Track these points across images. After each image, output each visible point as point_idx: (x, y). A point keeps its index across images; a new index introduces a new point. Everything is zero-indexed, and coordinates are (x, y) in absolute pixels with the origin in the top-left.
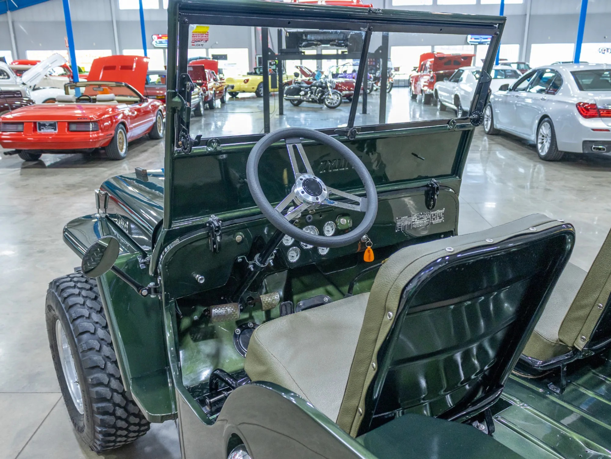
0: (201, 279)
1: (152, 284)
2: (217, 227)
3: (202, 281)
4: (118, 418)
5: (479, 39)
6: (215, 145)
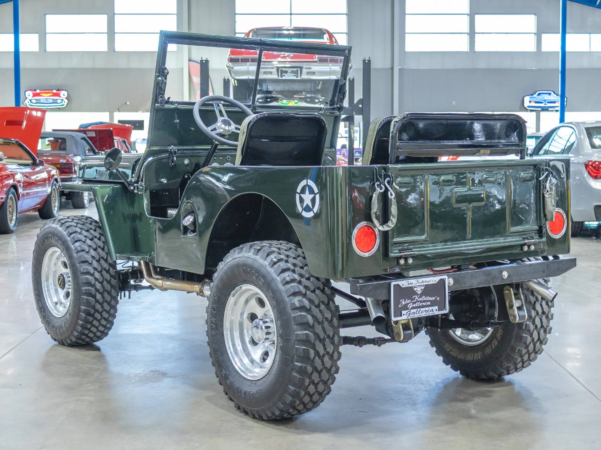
0: (165, 180)
1: (135, 185)
2: (175, 152)
3: (165, 182)
4: (97, 301)
5: (542, 103)
6: (176, 105)
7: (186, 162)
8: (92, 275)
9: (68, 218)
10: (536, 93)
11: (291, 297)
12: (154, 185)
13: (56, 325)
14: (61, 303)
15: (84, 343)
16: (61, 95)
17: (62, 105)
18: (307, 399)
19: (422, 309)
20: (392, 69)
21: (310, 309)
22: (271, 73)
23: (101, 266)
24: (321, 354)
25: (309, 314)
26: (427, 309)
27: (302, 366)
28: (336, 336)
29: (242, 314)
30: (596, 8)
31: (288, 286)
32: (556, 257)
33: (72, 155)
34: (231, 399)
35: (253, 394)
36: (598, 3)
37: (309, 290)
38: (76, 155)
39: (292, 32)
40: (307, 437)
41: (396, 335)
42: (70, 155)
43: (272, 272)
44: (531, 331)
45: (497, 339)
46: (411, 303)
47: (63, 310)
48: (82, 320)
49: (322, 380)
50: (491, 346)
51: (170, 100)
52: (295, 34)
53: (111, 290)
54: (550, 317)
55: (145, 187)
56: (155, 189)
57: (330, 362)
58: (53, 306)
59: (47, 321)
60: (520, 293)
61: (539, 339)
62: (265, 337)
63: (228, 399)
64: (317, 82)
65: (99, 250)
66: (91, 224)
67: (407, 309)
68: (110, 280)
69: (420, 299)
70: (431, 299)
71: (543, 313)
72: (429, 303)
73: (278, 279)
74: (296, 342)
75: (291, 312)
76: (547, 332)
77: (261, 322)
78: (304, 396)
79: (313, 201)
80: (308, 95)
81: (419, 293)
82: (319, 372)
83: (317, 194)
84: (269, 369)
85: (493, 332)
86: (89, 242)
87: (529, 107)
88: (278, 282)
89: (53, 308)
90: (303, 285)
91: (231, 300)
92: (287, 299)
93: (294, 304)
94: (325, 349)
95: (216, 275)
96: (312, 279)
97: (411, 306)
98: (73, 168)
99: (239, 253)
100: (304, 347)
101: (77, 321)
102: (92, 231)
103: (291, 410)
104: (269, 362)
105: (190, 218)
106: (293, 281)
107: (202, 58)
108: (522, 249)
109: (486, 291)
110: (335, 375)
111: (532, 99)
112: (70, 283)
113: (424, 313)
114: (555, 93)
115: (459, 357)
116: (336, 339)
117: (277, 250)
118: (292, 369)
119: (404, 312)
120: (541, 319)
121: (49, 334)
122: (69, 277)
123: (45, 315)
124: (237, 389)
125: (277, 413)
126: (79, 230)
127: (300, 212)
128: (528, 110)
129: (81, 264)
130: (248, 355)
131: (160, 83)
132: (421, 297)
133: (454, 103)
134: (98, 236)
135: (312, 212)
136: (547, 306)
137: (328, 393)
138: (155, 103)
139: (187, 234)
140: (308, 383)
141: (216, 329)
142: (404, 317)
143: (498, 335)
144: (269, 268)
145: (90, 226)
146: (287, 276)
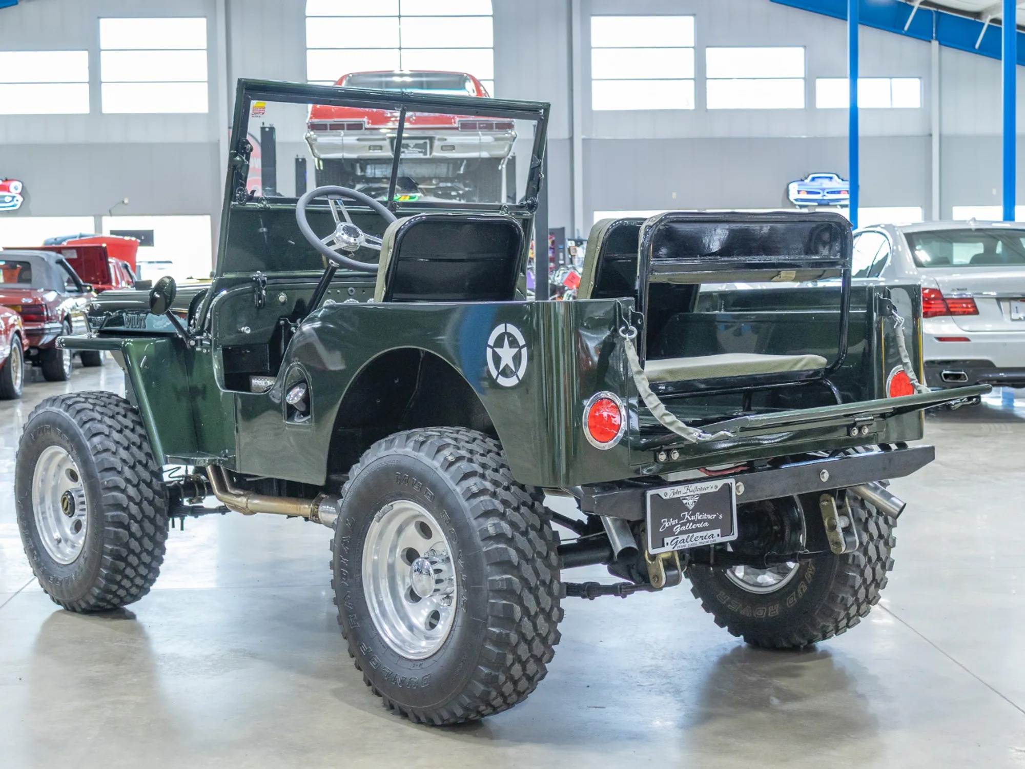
0: (247, 329)
1: (198, 337)
2: (264, 282)
3: (248, 332)
4: (132, 535)
5: (819, 193)
6: (264, 203)
7: (282, 297)
8: (123, 491)
9: (78, 395)
10: (808, 176)
11: (481, 520)
12: (230, 339)
13: (61, 578)
14: (66, 540)
15: (109, 607)
16: (12, 188)
17: (13, 206)
18: (508, 688)
19: (696, 535)
20: (571, 139)
21: (513, 538)
22: (381, 148)
23: (138, 476)
24: (533, 613)
25: (511, 547)
26: (703, 533)
27: (501, 633)
28: (556, 582)
29: (393, 549)
30: (904, 37)
31: (475, 501)
32: (902, 445)
33: (42, 290)
34: (377, 693)
35: (417, 683)
36: (906, 28)
37: (509, 506)
38: (50, 291)
39: (408, 79)
40: (513, 751)
41: (654, 578)
42: (39, 291)
43: (447, 478)
44: (862, 567)
45: (805, 580)
46: (678, 524)
47: (72, 552)
48: (105, 568)
49: (533, 656)
50: (797, 593)
51: (256, 195)
52: (413, 82)
53: (155, 516)
54: (891, 544)
55: (215, 341)
56: (231, 343)
57: (547, 625)
58: (54, 546)
59: (43, 571)
60: (846, 506)
61: (874, 579)
62: (434, 587)
63: (371, 693)
64: (459, 162)
65: (134, 449)
66: (117, 405)
67: (673, 534)
68: (154, 498)
69: (693, 518)
70: (709, 517)
71: (881, 536)
72: (706, 524)
73: (458, 489)
74: (491, 594)
75: (481, 544)
76: (887, 568)
77: (427, 563)
78: (505, 683)
79: (517, 359)
80: (442, 185)
81: (691, 507)
82: (529, 643)
83: (523, 347)
84: (444, 640)
85: (798, 571)
86: (116, 436)
87: (796, 200)
88: (457, 493)
89: (53, 549)
90: (500, 498)
91: (375, 527)
92: (474, 523)
93: (487, 530)
94: (538, 603)
95: (347, 486)
96: (513, 488)
97: (678, 530)
98: (45, 313)
99: (387, 449)
100: (504, 602)
101: (99, 569)
102: (120, 418)
103: (482, 708)
104: (443, 628)
105: (298, 392)
106: (483, 492)
107: (263, 123)
108: (849, 434)
109: (786, 503)
110: (553, 647)
111: (801, 188)
112: (85, 507)
113: (699, 540)
114: (839, 178)
115: (742, 612)
116: (556, 587)
117: (453, 442)
118: (485, 639)
119: (668, 540)
120: (877, 548)
121: (46, 592)
122: (82, 496)
123: (40, 562)
124: (389, 675)
125: (459, 712)
126: (99, 417)
127: (495, 377)
128: (795, 205)
129: (104, 473)
130: (404, 617)
131: (239, 166)
132: (694, 514)
133: (674, 195)
134: (131, 425)
135: (515, 377)
136: (886, 526)
137: (542, 677)
138: (231, 200)
139: (293, 419)
140: (511, 662)
141: (351, 575)
142: (668, 548)
143: (808, 575)
144: (441, 473)
145: (117, 409)
146: (473, 484)
